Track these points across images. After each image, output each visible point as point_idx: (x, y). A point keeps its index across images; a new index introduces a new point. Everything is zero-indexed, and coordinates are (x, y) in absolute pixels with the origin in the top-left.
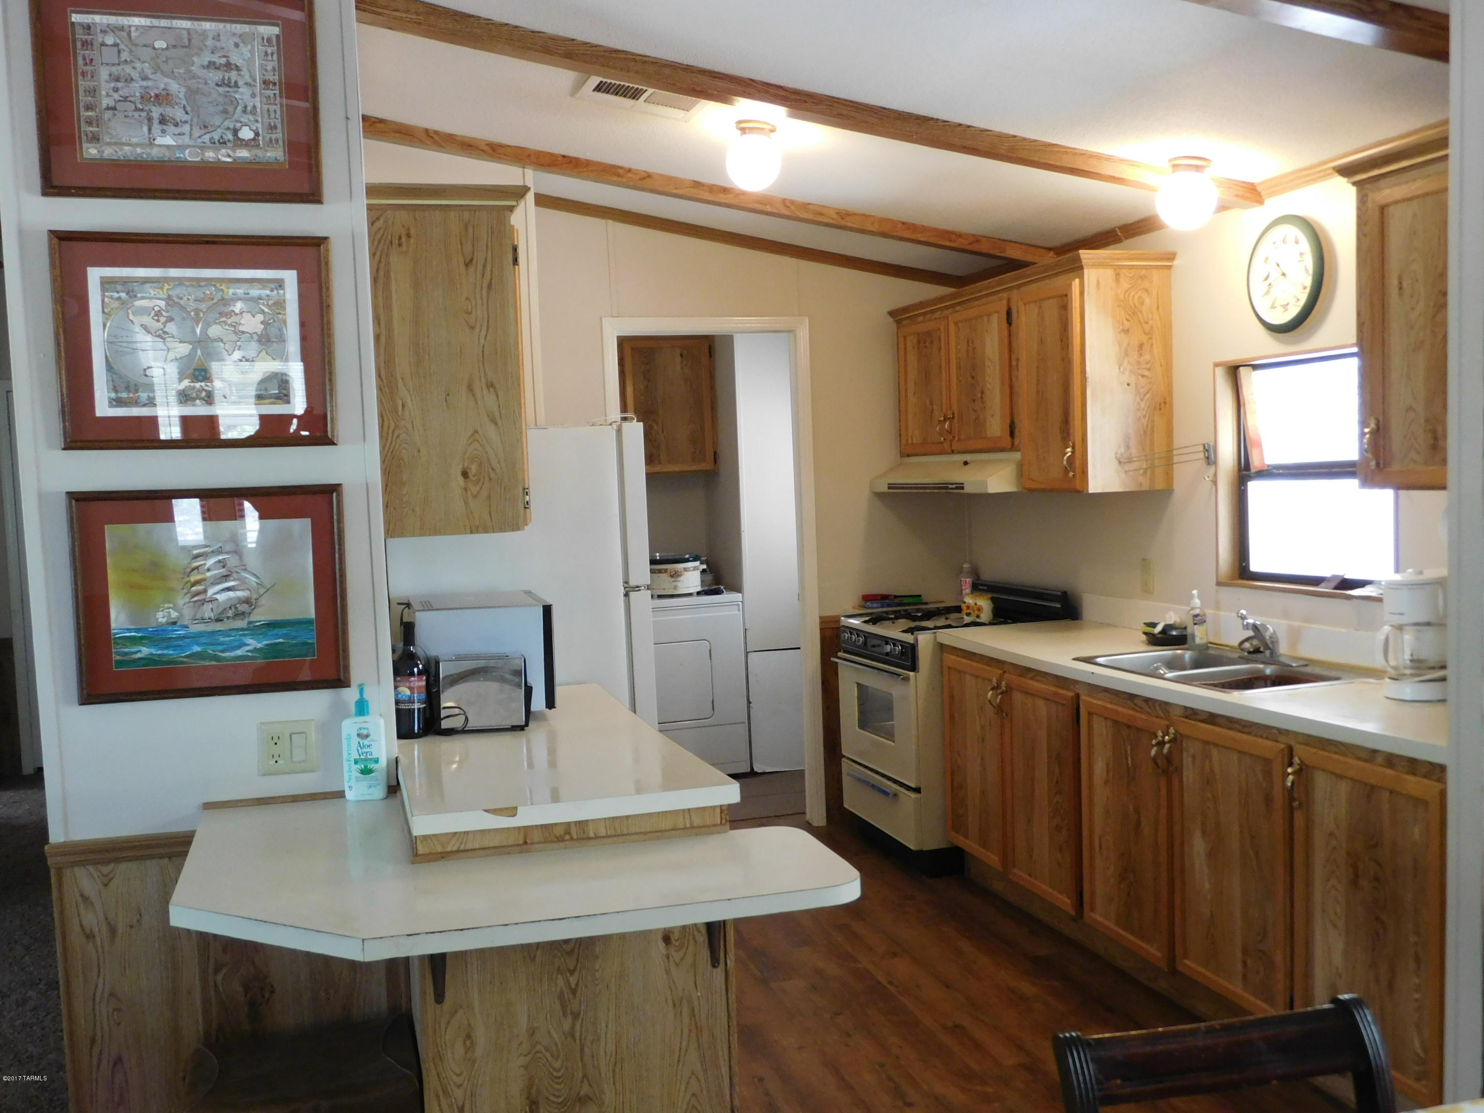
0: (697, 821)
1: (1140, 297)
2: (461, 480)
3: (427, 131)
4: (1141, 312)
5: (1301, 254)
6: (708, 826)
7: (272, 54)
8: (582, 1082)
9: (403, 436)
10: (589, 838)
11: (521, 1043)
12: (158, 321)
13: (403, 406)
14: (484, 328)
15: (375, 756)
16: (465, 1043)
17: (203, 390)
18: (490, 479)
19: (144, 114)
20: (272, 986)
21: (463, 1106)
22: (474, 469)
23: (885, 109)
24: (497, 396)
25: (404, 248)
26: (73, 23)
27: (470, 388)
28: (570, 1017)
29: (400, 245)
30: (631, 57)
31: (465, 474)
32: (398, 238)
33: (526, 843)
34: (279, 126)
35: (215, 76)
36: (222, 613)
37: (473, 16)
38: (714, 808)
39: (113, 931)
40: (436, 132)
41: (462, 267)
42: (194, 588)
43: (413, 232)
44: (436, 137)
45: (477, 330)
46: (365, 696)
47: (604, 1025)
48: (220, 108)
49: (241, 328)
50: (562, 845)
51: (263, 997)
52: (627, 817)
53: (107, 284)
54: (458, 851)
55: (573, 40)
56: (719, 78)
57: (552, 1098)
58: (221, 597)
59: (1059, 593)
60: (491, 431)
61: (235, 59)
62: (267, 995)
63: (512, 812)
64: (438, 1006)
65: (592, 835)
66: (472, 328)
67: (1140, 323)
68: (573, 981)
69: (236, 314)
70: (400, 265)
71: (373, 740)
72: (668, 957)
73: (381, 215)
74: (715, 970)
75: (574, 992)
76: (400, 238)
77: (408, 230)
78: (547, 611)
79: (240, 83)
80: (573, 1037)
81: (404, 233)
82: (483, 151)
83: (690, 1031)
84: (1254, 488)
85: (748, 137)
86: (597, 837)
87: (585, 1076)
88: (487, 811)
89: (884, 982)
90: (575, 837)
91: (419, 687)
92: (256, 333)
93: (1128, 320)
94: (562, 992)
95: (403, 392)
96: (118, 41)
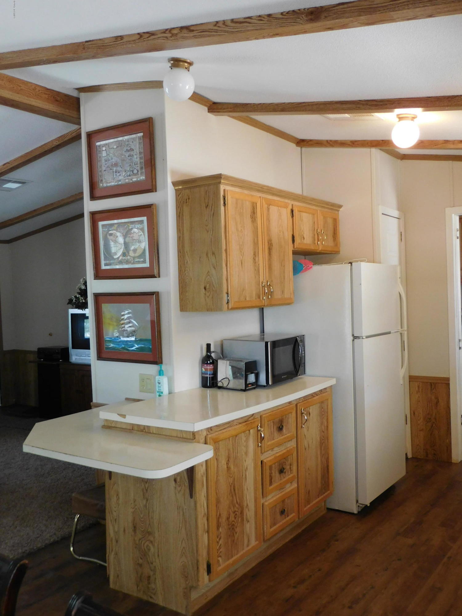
0: (184, 436)
2: (204, 290)
3: (327, 141)
6: (188, 439)
7: (141, 143)
8: (149, 526)
9: (187, 274)
10: (150, 433)
11: (132, 503)
12: (114, 237)
13: (187, 262)
14: (212, 232)
15: (162, 391)
16: (117, 497)
17: (125, 260)
18: (213, 290)
19: (112, 171)
21: (116, 519)
22: (207, 287)
24: (216, 258)
25: (187, 204)
26: (96, 146)
27: (207, 255)
28: (145, 500)
29: (186, 202)
31: (205, 288)
32: (185, 200)
33: (133, 429)
34: (144, 167)
35: (127, 154)
36: (129, 335)
38: (190, 432)
40: (331, 141)
41: (205, 208)
42: (122, 326)
43: (190, 197)
44: (331, 143)
45: (209, 232)
47: (155, 507)
48: (129, 164)
49: (134, 238)
50: (142, 433)
52: (162, 428)
53: (103, 225)
54: (114, 427)
55: (284, 103)
57: (140, 528)
58: (129, 329)
60: (213, 271)
61: (133, 147)
63: (124, 416)
64: (110, 481)
65: (152, 432)
66: (208, 232)
68: (147, 486)
69: (132, 233)
70: (186, 210)
71: (161, 385)
72: (175, 488)
73: (181, 193)
74: (191, 499)
75: (147, 490)
76: (186, 200)
77: (189, 196)
79: (134, 154)
80: (146, 507)
81: (188, 197)
83: (183, 521)
85: (403, 122)
86: (153, 433)
87: (149, 524)
88: (118, 414)
90: (147, 431)
91: (210, 369)
92: (137, 239)
94: (143, 489)
95: (187, 257)
96: (106, 149)
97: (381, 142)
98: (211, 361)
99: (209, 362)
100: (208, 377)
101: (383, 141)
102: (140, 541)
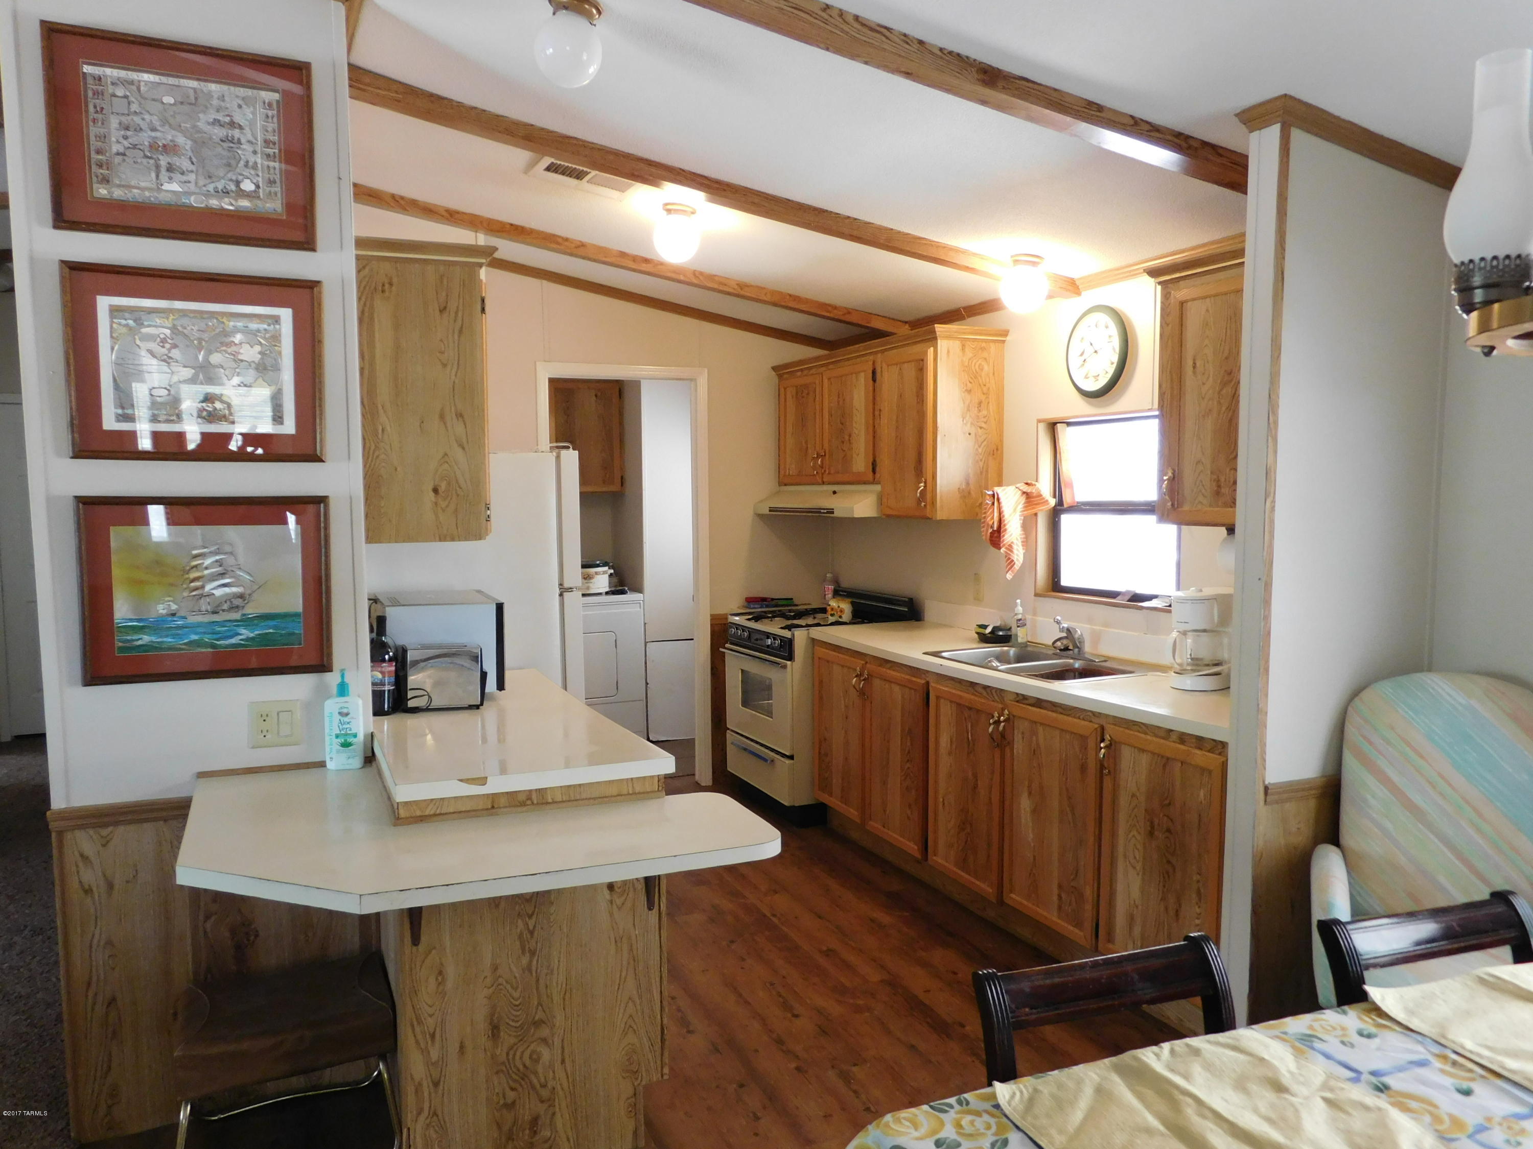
0: (638, 789)
1: (980, 364)
2: (432, 494)
3: (393, 196)
4: (981, 376)
5: (1110, 336)
6: (648, 792)
7: (273, 117)
8: (537, 1009)
9: (383, 456)
10: (547, 803)
11: (486, 977)
12: (163, 347)
13: (383, 430)
14: (455, 366)
15: (353, 731)
16: (437, 979)
17: (204, 409)
18: (458, 495)
19: (152, 161)
20: (257, 931)
21: (434, 1033)
22: (443, 487)
23: (789, 200)
24: (465, 424)
25: (387, 294)
26: (84, 74)
27: (442, 417)
28: (528, 954)
29: (383, 291)
30: (581, 143)
31: (436, 491)
32: (381, 285)
33: (493, 807)
34: (278, 181)
35: (219, 132)
36: (218, 606)
37: (446, 99)
38: (652, 777)
39: (110, 886)
40: (402, 198)
41: (437, 312)
42: (192, 584)
43: (395, 280)
44: (402, 202)
45: (449, 367)
46: (345, 680)
47: (556, 961)
48: (224, 161)
49: (240, 357)
50: (525, 809)
51: (248, 940)
52: (580, 785)
53: (115, 311)
54: (435, 815)
55: (532, 125)
56: (655, 166)
57: (511, 1023)
58: (218, 593)
59: (907, 599)
60: (459, 454)
61: (238, 119)
62: (252, 938)
63: (482, 781)
64: (415, 948)
65: (550, 800)
66: (445, 365)
67: (980, 385)
68: (531, 924)
69: (236, 344)
70: (383, 310)
71: (353, 718)
72: (611, 902)
73: (367, 265)
74: (650, 912)
75: (532, 933)
76: (383, 285)
77: (391, 279)
78: (500, 608)
79: (243, 141)
80: (530, 970)
81: (386, 281)
82: (443, 216)
83: (629, 963)
84: (1066, 520)
85: (673, 217)
86: (554, 802)
87: (539, 1004)
88: (461, 780)
89: (769, 915)
90: (535, 802)
91: (389, 672)
92: (253, 362)
93: (970, 382)
94: (521, 934)
95: (383, 418)
96: (128, 94)
97: (508, 226)
98: (391, 654)
99: (387, 657)
100: (384, 691)
101: (512, 225)
102: (511, 1053)
